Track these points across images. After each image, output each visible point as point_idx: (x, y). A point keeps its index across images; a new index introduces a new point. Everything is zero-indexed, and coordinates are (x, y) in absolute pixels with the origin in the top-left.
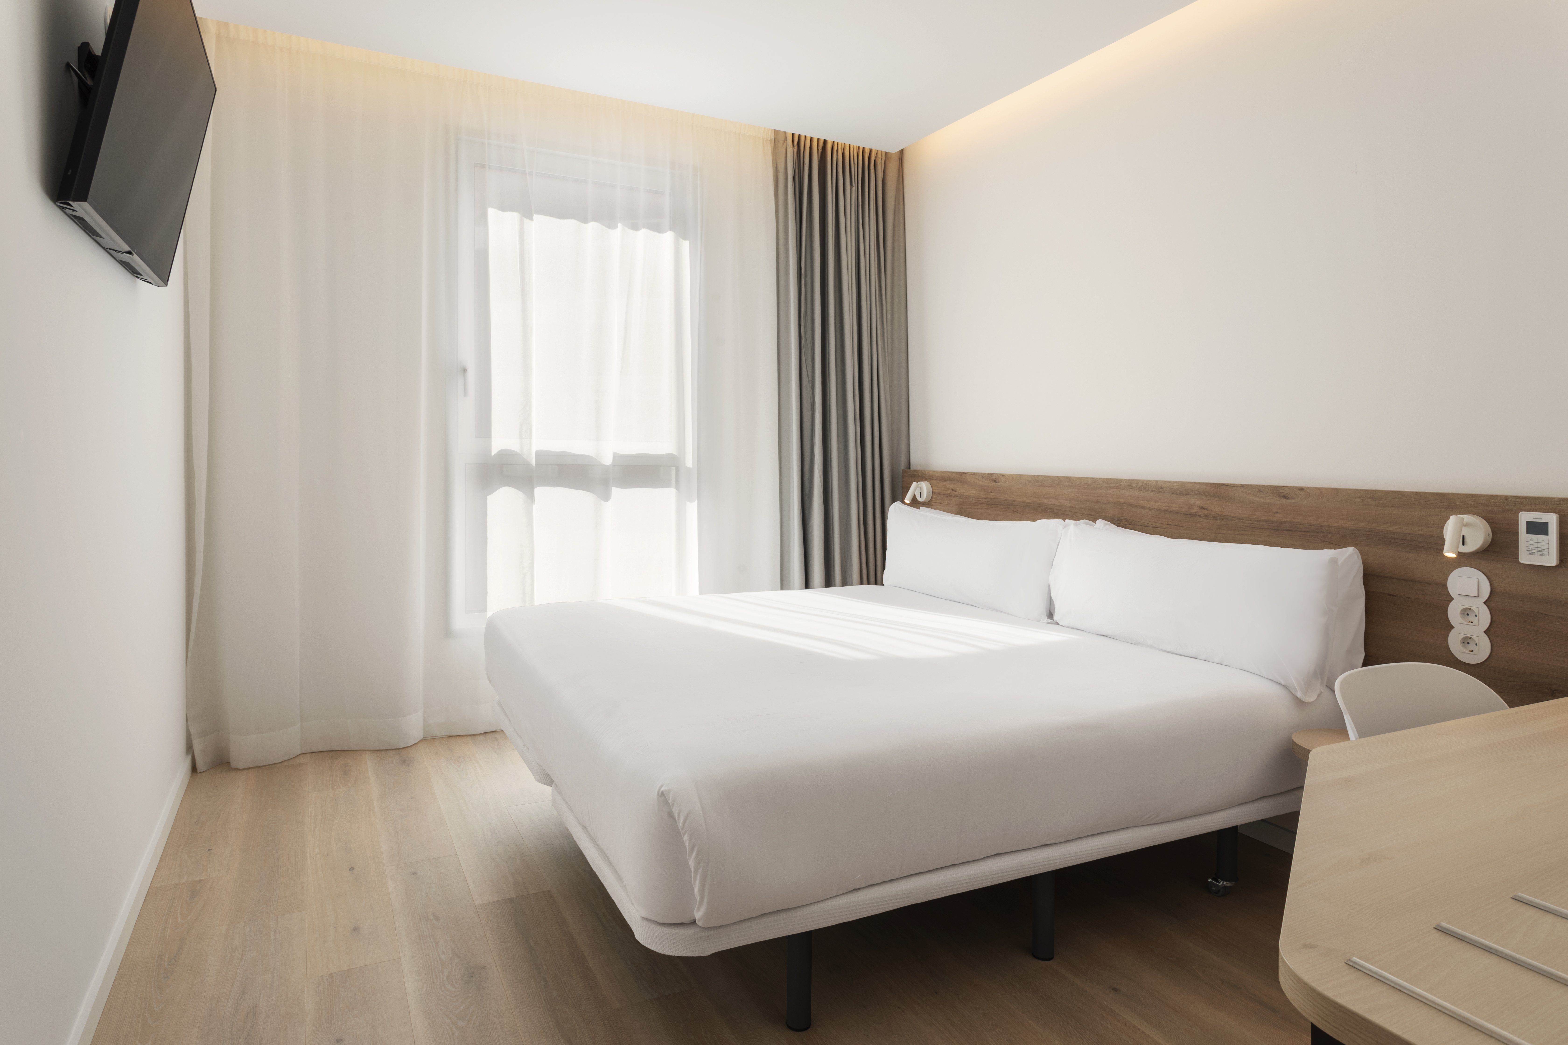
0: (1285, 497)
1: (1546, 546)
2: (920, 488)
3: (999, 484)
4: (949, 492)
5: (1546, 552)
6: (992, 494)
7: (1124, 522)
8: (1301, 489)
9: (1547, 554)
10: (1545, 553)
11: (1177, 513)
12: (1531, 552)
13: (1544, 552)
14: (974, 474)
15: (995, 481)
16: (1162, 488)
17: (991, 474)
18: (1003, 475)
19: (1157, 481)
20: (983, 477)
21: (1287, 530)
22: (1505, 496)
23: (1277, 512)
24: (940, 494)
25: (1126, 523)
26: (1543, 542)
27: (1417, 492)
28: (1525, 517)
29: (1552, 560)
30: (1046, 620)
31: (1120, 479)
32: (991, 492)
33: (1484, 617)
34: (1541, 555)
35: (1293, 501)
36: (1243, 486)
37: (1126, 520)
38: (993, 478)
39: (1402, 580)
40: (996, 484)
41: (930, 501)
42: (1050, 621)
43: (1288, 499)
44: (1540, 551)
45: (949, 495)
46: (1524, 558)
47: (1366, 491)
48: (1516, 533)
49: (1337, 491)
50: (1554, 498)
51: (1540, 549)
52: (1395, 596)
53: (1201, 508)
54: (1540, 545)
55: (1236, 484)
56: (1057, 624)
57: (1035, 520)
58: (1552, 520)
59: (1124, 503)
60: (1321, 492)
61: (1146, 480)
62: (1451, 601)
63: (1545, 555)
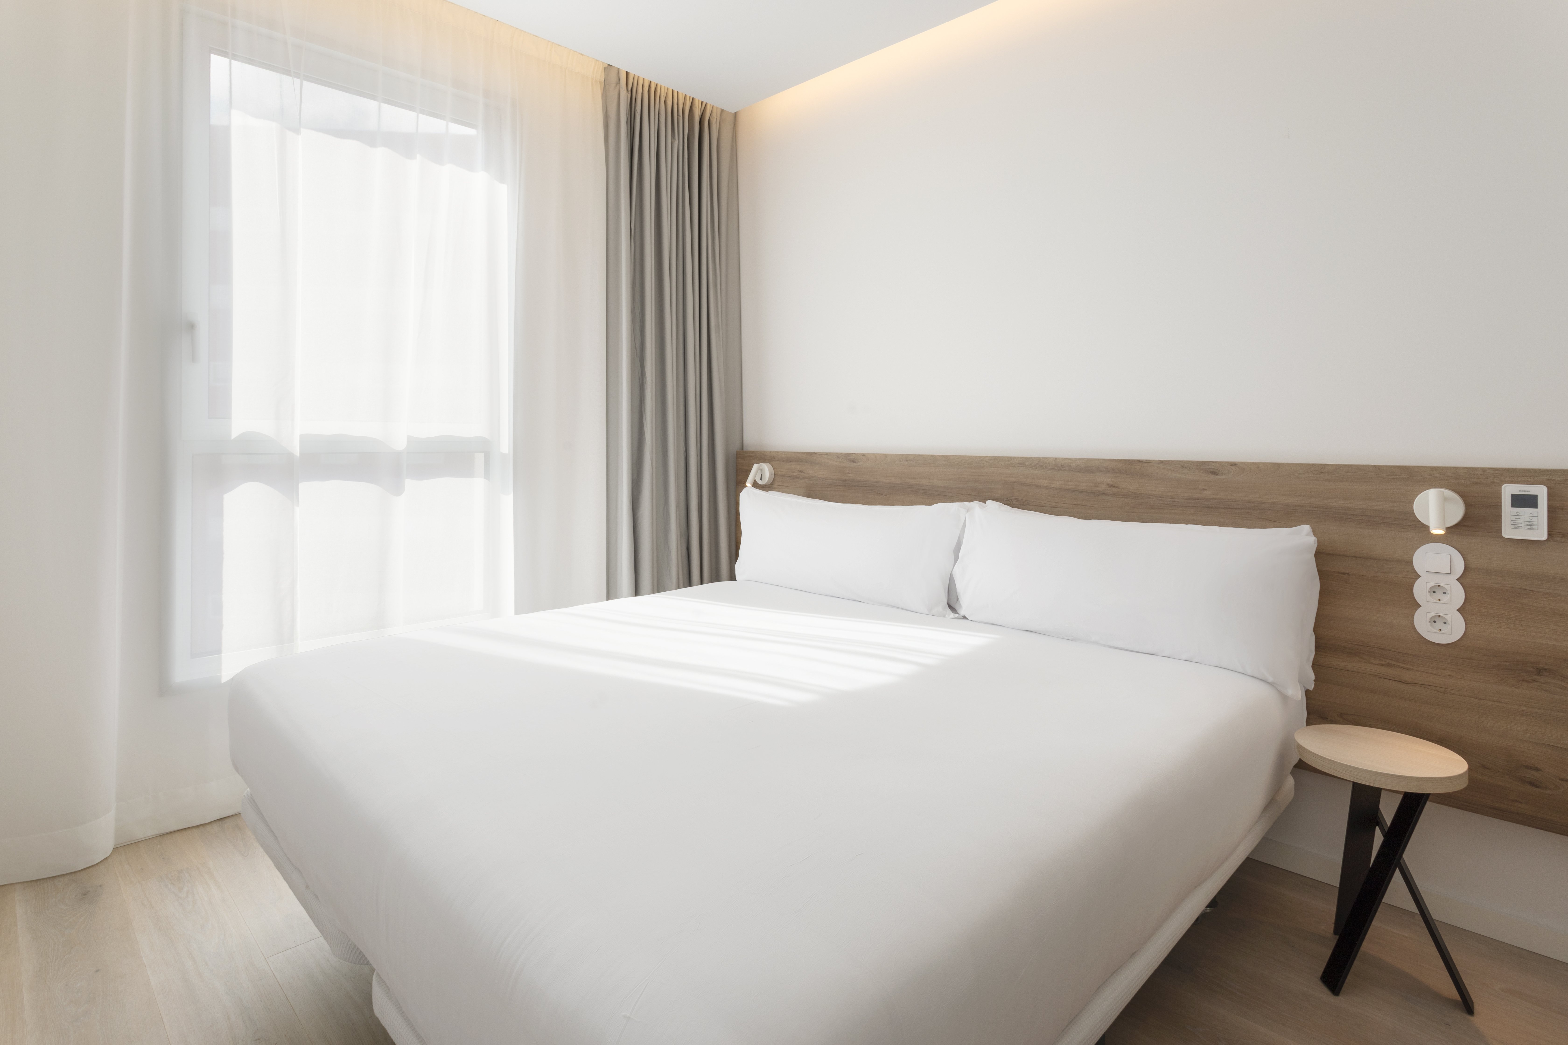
0: (1214, 473)
1: (1535, 519)
2: (761, 470)
3: (859, 464)
4: (795, 474)
5: (1535, 525)
6: (850, 475)
7: (1015, 503)
8: (1234, 464)
9: (1536, 527)
10: (1534, 527)
11: (1081, 492)
12: (1517, 526)
13: (1532, 526)
14: (827, 454)
15: (854, 462)
16: (1062, 466)
17: (849, 454)
18: (864, 455)
19: (1056, 459)
20: (838, 457)
21: (1217, 508)
22: (1481, 468)
23: (1203, 489)
24: (784, 476)
25: (1017, 503)
26: (1531, 515)
27: (1374, 466)
28: (1508, 490)
29: (1542, 534)
30: (952, 615)
31: (1010, 457)
32: (848, 473)
33: (1458, 595)
34: (1528, 529)
35: (1224, 477)
36: (1162, 462)
37: (1018, 500)
38: (851, 458)
39: (1356, 557)
40: (855, 464)
41: (772, 484)
42: (957, 615)
43: (1217, 475)
44: (1527, 525)
45: (796, 477)
46: (1508, 532)
47: (1313, 465)
48: (1498, 507)
49: (1278, 466)
50: (1540, 470)
51: (1528, 523)
52: (1348, 574)
53: (1111, 486)
54: (1527, 519)
55: (1154, 461)
56: (965, 617)
57: (931, 504)
58: (1541, 492)
59: (1014, 482)
60: (1258, 467)
61: (1042, 458)
62: (1417, 579)
63: (1534, 529)
